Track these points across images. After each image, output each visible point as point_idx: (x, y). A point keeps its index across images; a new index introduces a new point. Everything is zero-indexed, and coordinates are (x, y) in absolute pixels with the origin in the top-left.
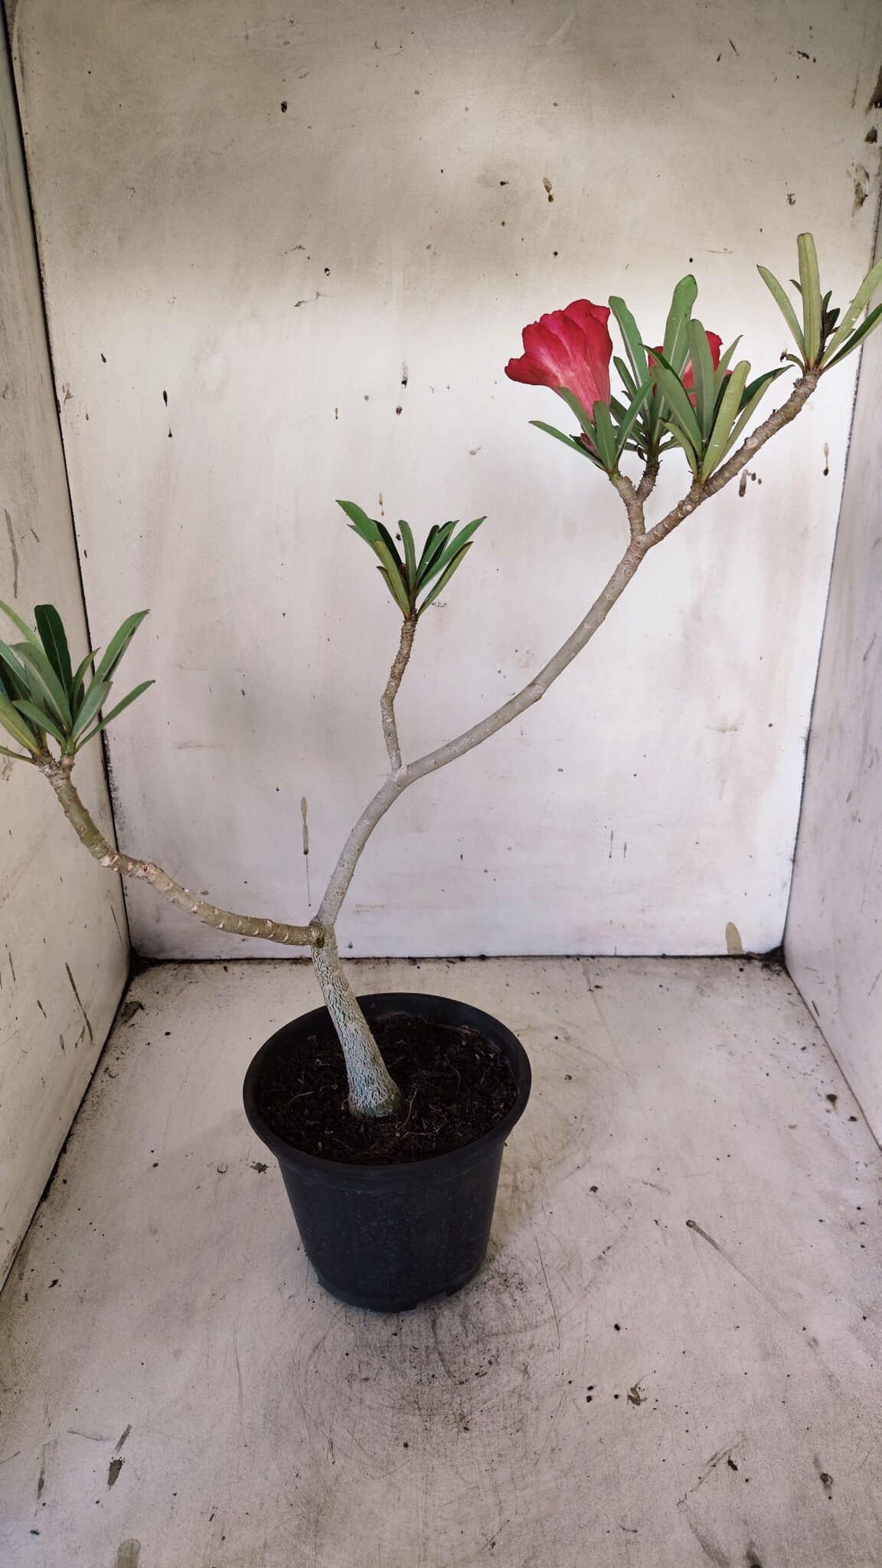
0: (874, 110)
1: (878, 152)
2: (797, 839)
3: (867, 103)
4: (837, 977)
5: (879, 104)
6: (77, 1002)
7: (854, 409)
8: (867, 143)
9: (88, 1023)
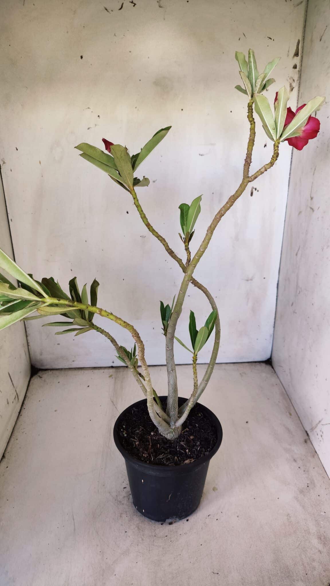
0: (295, 58)
1: (297, 72)
2: (275, 319)
3: (293, 54)
4: (290, 369)
5: (297, 56)
6: (12, 386)
7: (291, 164)
8: (293, 69)
9: (17, 394)
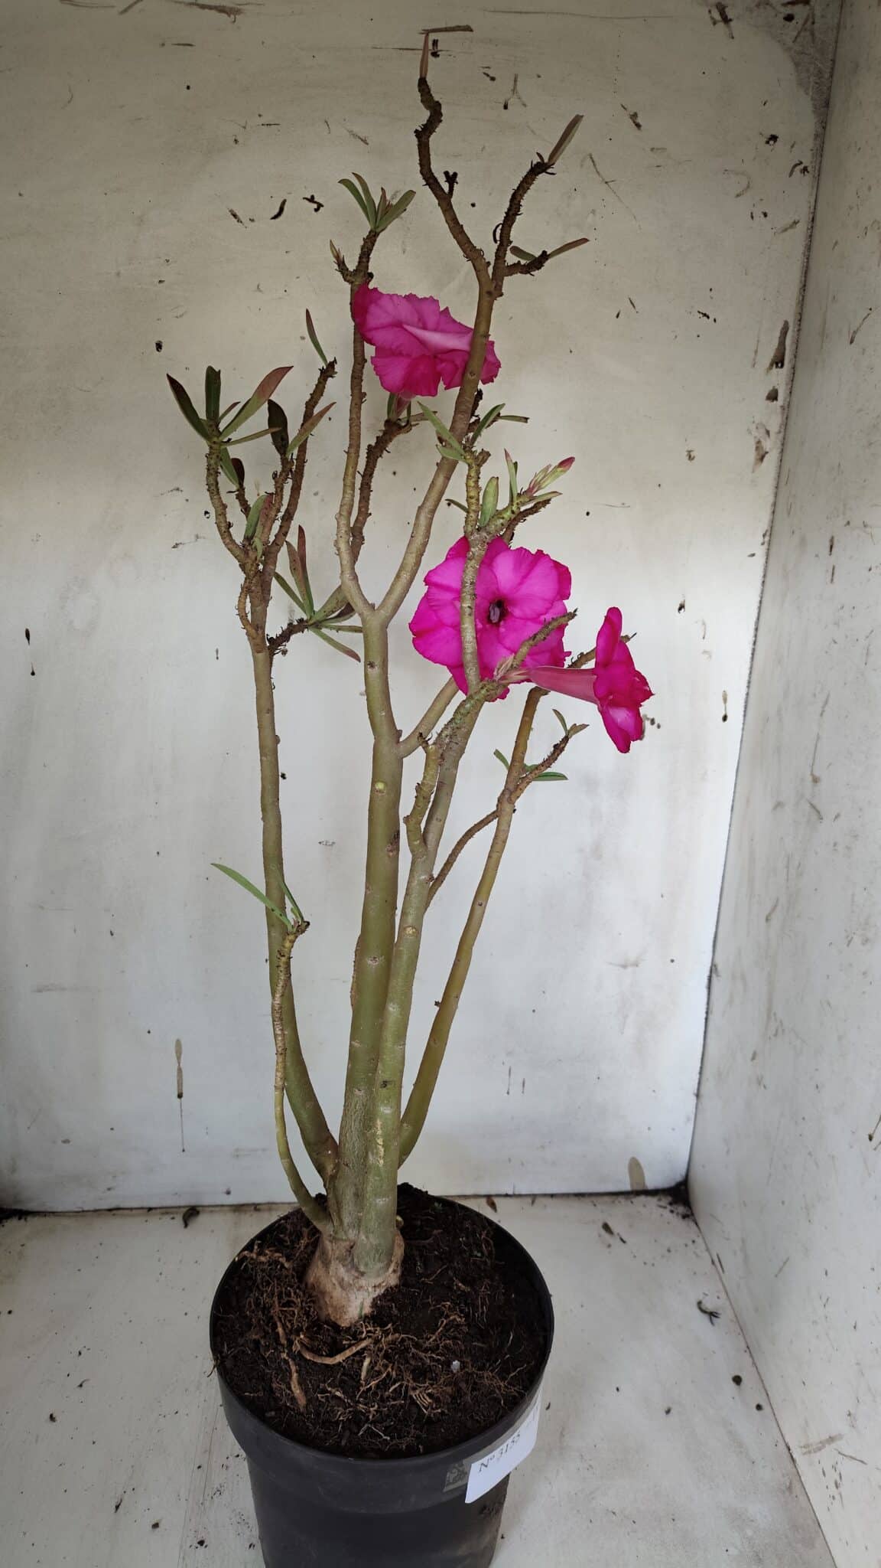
0: (775, 370)
1: (779, 410)
2: (701, 1073)
3: (767, 361)
4: (743, 1241)
5: (780, 365)
7: (752, 659)
8: (768, 402)
